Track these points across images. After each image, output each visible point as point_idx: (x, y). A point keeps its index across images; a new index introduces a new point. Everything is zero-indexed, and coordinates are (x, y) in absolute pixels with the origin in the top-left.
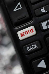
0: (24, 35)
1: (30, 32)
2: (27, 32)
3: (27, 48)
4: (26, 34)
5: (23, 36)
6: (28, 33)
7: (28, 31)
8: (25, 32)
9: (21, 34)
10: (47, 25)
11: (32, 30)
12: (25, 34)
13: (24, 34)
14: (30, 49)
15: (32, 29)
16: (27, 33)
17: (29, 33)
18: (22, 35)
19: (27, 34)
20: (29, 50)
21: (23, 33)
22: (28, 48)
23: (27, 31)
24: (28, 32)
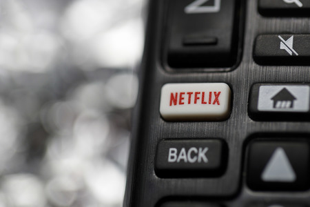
0: (181, 103)
1: (206, 99)
2: (198, 96)
3: (171, 149)
4: (189, 103)
5: (175, 104)
6: (199, 101)
7: (203, 93)
8: (190, 94)
9: (172, 94)
10: (276, 99)
11: (217, 95)
12: (186, 101)
13: (181, 98)
14: (180, 157)
15: (219, 93)
16: (196, 98)
17: (203, 103)
18: (174, 99)
19: (195, 102)
20: (172, 157)
21: (182, 94)
22: (173, 152)
23: (197, 93)
24: (200, 96)
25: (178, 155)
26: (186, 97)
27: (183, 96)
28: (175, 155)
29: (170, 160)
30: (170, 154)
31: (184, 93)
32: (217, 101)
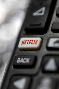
0: (25, 44)
2: (31, 41)
4: (27, 44)
5: (23, 44)
8: (28, 41)
9: (23, 41)
11: (36, 41)
17: (32, 44)
24: (31, 42)
25: (20, 60)
26: (27, 42)
27: (26, 42)
28: (19, 60)
29: (17, 62)
30: (18, 60)
31: (26, 41)
32: (36, 43)
